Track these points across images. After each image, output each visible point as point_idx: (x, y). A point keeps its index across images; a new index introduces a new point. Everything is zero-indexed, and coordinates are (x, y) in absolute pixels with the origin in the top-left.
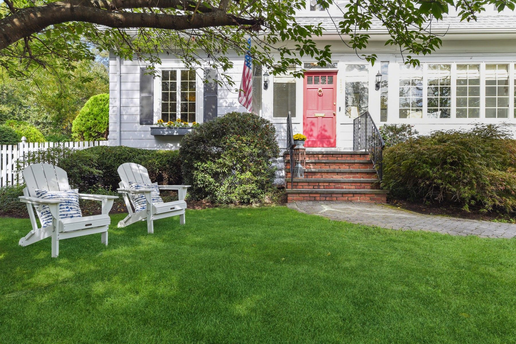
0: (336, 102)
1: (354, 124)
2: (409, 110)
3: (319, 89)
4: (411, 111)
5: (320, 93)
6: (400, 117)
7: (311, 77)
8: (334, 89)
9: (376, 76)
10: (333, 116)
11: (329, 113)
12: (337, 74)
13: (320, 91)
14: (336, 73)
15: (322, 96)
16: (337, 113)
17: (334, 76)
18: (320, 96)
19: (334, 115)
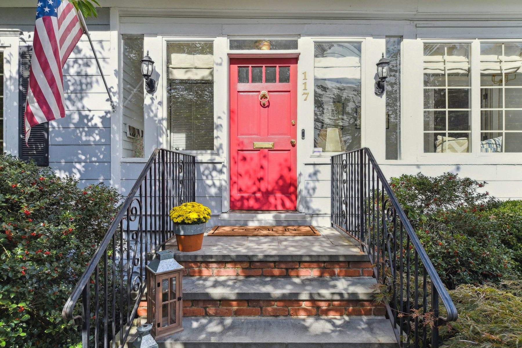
0: (296, 119)
1: (332, 164)
2: (444, 135)
3: (263, 92)
4: (447, 138)
5: (264, 101)
6: (426, 150)
7: (245, 69)
8: (292, 93)
9: (378, 65)
10: (289, 147)
11: (283, 141)
12: (297, 63)
13: (264, 97)
14: (295, 60)
15: (268, 106)
16: (299, 141)
17: (292, 66)
18: (264, 106)
19: (294, 145)
